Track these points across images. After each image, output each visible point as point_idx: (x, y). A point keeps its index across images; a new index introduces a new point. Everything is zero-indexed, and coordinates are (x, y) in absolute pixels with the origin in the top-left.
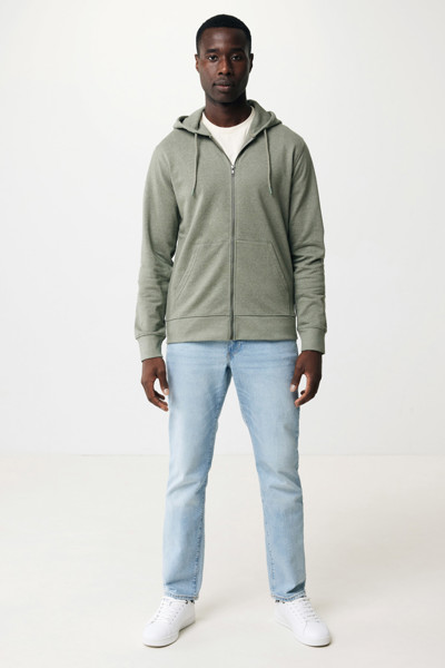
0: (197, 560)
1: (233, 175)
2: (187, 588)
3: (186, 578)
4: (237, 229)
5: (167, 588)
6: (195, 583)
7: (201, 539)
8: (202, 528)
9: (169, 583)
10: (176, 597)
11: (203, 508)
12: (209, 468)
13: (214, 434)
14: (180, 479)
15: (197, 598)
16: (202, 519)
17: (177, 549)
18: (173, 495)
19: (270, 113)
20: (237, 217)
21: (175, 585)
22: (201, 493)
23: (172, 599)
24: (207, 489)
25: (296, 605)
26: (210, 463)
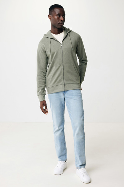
0: (65, 150)
1: (62, 46)
2: (64, 158)
3: (63, 155)
4: (64, 61)
5: (59, 158)
6: (66, 156)
7: (65, 144)
8: (65, 141)
9: (59, 157)
10: (62, 161)
11: (64, 135)
12: (64, 124)
13: (64, 115)
14: (57, 129)
15: (67, 160)
16: (64, 138)
17: (59, 148)
18: (56, 133)
19: (68, 29)
20: (64, 58)
21: (61, 157)
22: (63, 131)
23: (61, 162)
24: (65, 130)
25: (81, 170)
26: (64, 123)
